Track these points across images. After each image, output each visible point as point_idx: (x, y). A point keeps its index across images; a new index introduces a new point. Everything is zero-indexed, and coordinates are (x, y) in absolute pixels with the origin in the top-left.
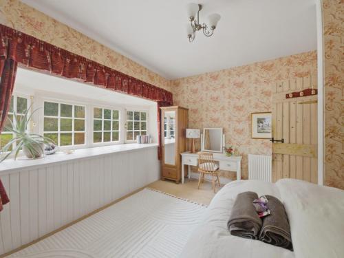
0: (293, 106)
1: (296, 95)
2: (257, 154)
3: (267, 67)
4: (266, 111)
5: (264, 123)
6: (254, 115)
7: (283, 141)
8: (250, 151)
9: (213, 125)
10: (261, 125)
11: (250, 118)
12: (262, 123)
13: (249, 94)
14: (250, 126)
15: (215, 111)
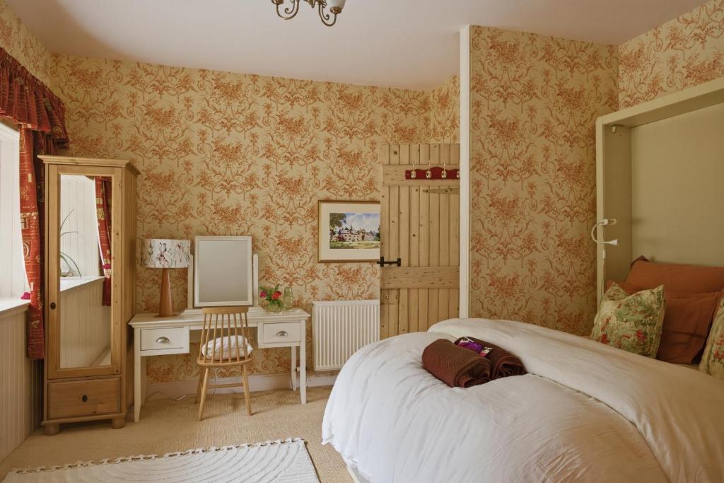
0: (414, 194)
1: (421, 175)
2: (328, 298)
3: (350, 99)
4: (346, 197)
5: (344, 226)
6: (324, 206)
7: (399, 262)
8: (314, 294)
9: (222, 228)
10: (337, 229)
11: (315, 213)
12: (340, 225)
13: (313, 154)
14: (316, 231)
15: (228, 187)
